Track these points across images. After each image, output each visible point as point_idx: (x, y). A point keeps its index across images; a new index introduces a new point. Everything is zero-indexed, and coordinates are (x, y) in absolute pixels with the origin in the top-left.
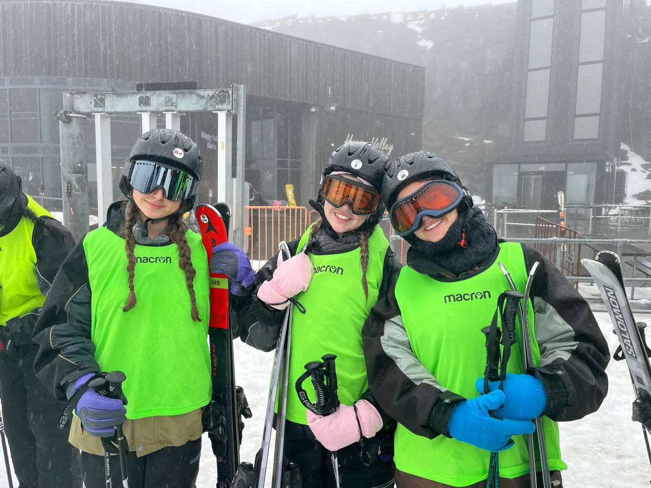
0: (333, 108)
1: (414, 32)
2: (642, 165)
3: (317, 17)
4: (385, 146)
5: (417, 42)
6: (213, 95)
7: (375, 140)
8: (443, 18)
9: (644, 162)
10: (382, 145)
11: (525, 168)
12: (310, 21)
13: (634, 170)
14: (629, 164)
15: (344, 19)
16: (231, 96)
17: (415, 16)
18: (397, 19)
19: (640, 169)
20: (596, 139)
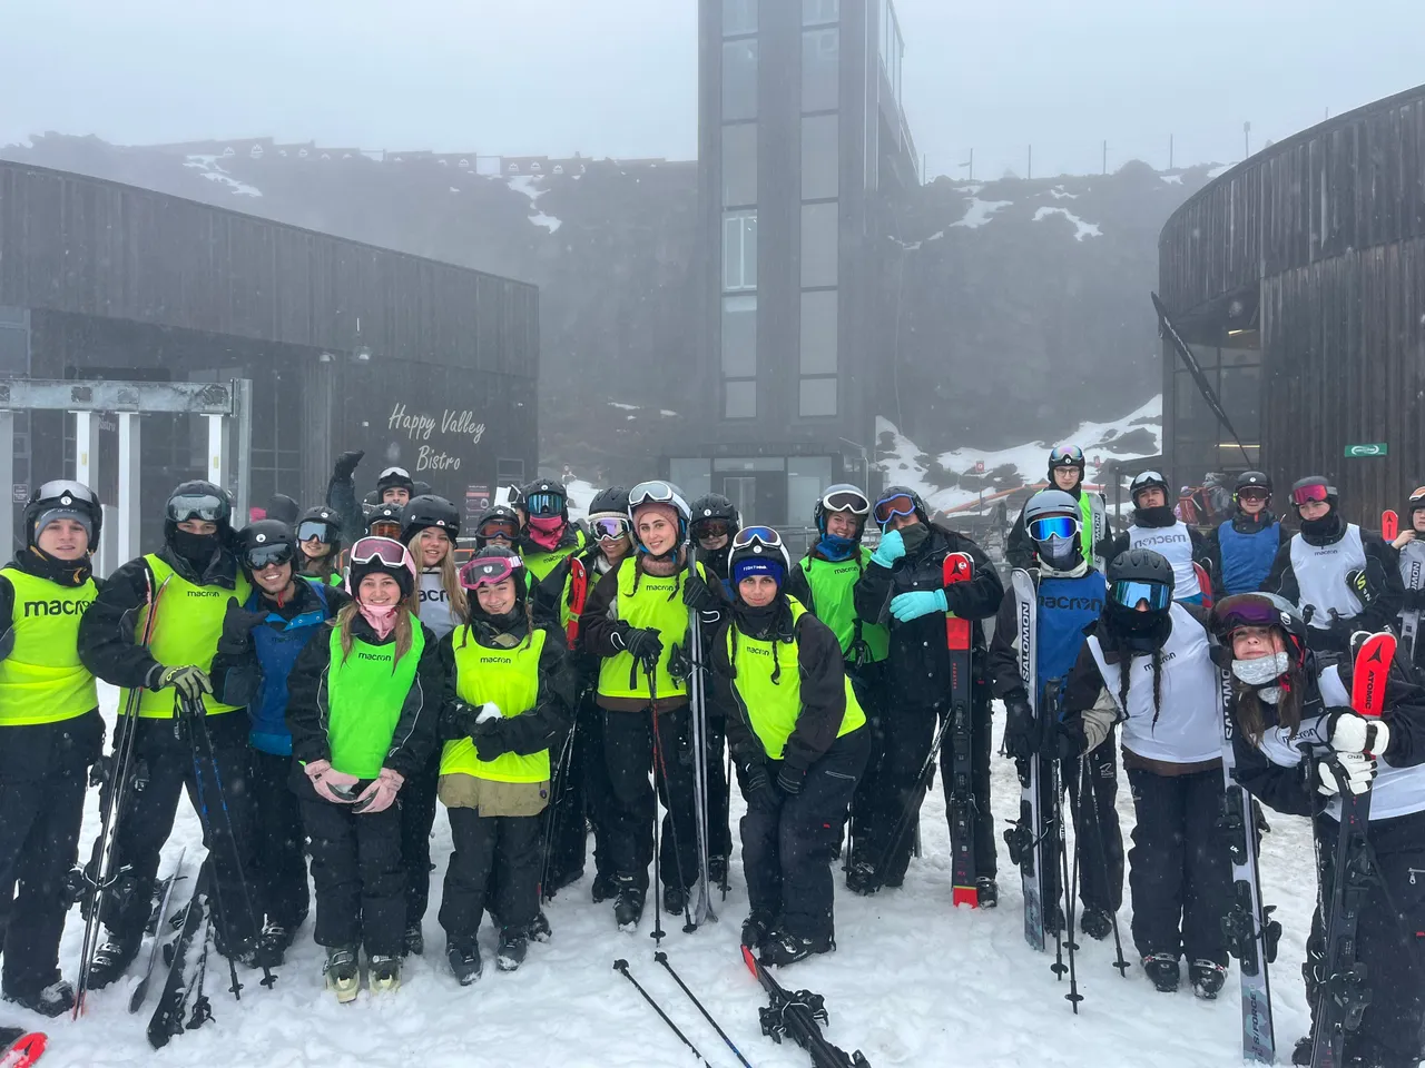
0: (365, 357)
1: (521, 199)
2: (917, 459)
3: (318, 146)
4: (468, 426)
5: (529, 217)
6: (201, 392)
7: (448, 416)
8: (577, 177)
9: (919, 453)
10: (463, 424)
11: (723, 465)
12: (303, 153)
13: (903, 467)
14: (898, 457)
15: (379, 158)
16: (230, 394)
17: (524, 165)
18: (488, 168)
19: (913, 464)
20: (835, 417)
